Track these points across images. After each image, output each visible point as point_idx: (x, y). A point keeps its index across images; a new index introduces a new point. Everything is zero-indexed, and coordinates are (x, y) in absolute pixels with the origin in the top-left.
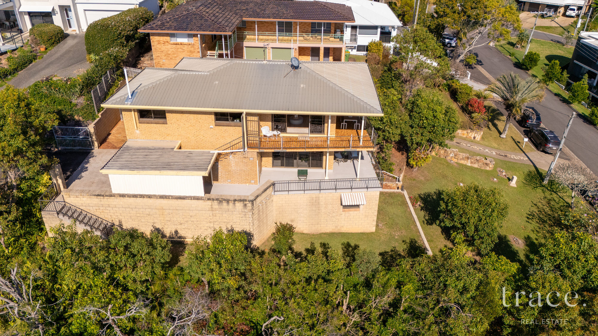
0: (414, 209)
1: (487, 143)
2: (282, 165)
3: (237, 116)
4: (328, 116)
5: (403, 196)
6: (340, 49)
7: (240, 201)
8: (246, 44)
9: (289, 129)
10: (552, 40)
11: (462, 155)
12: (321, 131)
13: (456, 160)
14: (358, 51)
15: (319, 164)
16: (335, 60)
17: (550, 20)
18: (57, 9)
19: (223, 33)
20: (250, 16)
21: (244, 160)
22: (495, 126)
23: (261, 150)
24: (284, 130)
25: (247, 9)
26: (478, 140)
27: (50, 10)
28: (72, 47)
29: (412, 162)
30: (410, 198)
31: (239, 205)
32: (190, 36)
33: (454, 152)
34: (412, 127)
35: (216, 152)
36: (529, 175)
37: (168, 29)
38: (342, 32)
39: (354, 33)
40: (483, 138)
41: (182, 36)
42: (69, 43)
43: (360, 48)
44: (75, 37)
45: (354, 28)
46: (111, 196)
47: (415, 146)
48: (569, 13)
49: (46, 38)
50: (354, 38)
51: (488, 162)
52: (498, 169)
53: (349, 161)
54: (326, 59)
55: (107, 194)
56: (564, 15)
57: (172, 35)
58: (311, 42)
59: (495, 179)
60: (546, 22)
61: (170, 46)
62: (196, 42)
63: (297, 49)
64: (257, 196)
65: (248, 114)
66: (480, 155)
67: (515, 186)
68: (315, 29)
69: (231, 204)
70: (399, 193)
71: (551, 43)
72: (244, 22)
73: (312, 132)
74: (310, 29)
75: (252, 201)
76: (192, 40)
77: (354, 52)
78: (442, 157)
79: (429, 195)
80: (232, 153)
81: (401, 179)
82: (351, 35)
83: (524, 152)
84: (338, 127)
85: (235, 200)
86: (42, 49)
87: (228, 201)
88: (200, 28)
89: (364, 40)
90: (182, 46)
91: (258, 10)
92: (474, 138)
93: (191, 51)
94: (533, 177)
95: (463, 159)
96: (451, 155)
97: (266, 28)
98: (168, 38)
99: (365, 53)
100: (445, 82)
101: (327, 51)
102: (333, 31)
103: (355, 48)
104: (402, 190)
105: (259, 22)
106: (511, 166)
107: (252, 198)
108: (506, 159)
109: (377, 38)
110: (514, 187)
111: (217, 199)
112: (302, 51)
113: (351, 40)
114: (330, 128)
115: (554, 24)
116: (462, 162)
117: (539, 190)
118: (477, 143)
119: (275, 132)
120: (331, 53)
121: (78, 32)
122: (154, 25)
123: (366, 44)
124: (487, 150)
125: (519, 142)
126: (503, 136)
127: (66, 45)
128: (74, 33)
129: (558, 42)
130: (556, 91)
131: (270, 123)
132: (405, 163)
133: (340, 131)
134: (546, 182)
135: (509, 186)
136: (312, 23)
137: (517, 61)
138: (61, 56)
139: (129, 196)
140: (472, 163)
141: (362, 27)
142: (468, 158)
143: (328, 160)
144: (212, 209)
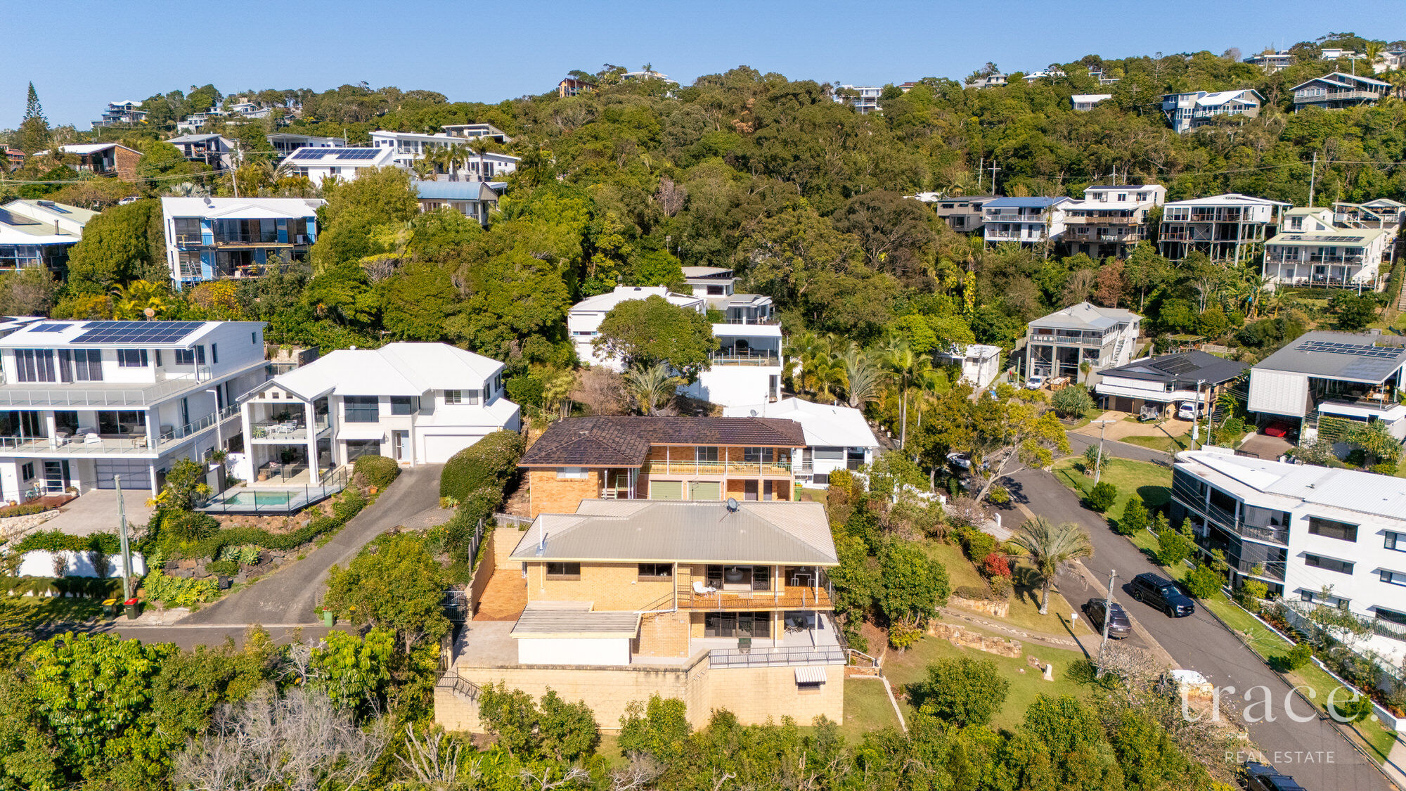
0: (898, 703)
1: (1015, 622)
2: (717, 635)
3: (666, 569)
4: (775, 566)
5: (882, 683)
6: (788, 482)
7: (672, 670)
8: (652, 476)
9: (726, 586)
10: (1152, 461)
11: (971, 635)
12: (767, 588)
13: (963, 643)
14: (815, 482)
15: (765, 632)
16: (780, 497)
17: (1153, 425)
18: (389, 436)
19: (629, 466)
20: (661, 440)
21: (674, 624)
22: (1033, 597)
23: (694, 610)
24: (720, 587)
25: (655, 431)
26: (1003, 616)
27: (381, 438)
28: (412, 487)
29: (896, 641)
30: (892, 689)
31: (670, 677)
32: (584, 470)
33: (959, 630)
34: (886, 587)
35: (640, 613)
36: (1075, 667)
37: (557, 461)
38: (789, 458)
39: (808, 457)
40: (1010, 614)
41: (572, 470)
42: (405, 483)
43: (818, 479)
44: (411, 472)
45: (808, 449)
46: (517, 667)
47: (894, 615)
48: (1183, 413)
49: (379, 477)
50: (808, 464)
51: (1011, 645)
52: (1029, 657)
53: (804, 631)
54: (768, 495)
55: (513, 664)
56: (1176, 416)
57: (561, 470)
58: (746, 472)
59: (1022, 670)
60: (1145, 430)
61: (554, 484)
62: (593, 476)
63: (726, 482)
64: (692, 666)
65: (681, 565)
66: (999, 635)
67: (1051, 679)
68: (750, 456)
69: (661, 674)
70: (876, 680)
71: (1150, 466)
72: (651, 448)
73: (756, 589)
74: (743, 455)
75: (686, 671)
76: (586, 476)
77: (810, 485)
78: (943, 637)
79: (920, 687)
80: (658, 614)
81: (878, 662)
82: (804, 460)
83: (1073, 635)
84: (788, 583)
85: (666, 670)
86: (373, 491)
87: (657, 671)
88: (599, 460)
89: (824, 466)
90: (571, 484)
91: (671, 431)
92: (996, 613)
93: (583, 490)
94: (1081, 669)
95: (973, 641)
96: (956, 635)
97: (681, 455)
98: (554, 474)
99: (827, 485)
100: (954, 530)
101: (769, 486)
102: (775, 456)
103: (810, 478)
104: (880, 675)
105: (671, 448)
106: (1048, 653)
107: (687, 667)
108: (1042, 643)
109: (842, 464)
110: (1050, 682)
111: (645, 670)
112: (733, 485)
113: (804, 467)
114: (778, 582)
115: (1158, 433)
116: (973, 645)
117: (1088, 686)
118: (1001, 621)
119: (710, 589)
120: (775, 487)
121: (412, 465)
122: (537, 458)
123: (827, 472)
124: (1014, 631)
125: (1068, 621)
126: (1043, 611)
127: (402, 485)
128: (407, 467)
129: (1163, 464)
130: (1145, 546)
131: (703, 578)
132: (887, 644)
133: (790, 588)
134: (1099, 676)
135: (1041, 679)
136: (746, 448)
137: (1085, 496)
138: (400, 500)
139: (540, 667)
140: (987, 646)
141: (819, 449)
142: (981, 639)
143: (777, 625)
144: (637, 683)
